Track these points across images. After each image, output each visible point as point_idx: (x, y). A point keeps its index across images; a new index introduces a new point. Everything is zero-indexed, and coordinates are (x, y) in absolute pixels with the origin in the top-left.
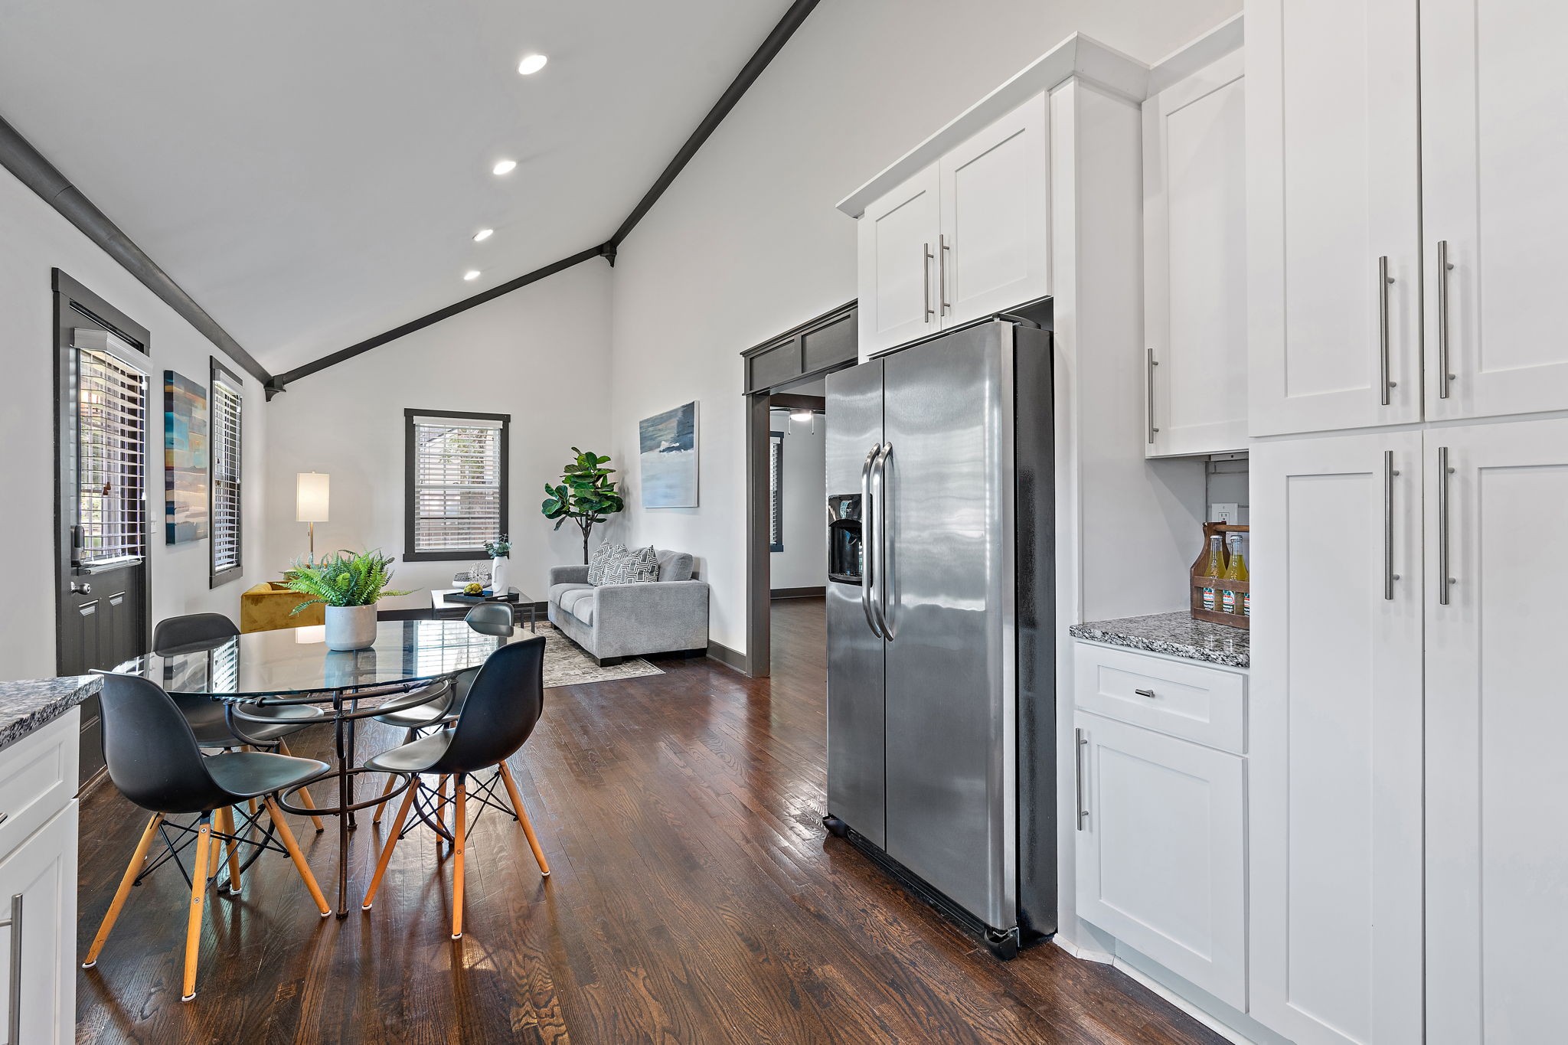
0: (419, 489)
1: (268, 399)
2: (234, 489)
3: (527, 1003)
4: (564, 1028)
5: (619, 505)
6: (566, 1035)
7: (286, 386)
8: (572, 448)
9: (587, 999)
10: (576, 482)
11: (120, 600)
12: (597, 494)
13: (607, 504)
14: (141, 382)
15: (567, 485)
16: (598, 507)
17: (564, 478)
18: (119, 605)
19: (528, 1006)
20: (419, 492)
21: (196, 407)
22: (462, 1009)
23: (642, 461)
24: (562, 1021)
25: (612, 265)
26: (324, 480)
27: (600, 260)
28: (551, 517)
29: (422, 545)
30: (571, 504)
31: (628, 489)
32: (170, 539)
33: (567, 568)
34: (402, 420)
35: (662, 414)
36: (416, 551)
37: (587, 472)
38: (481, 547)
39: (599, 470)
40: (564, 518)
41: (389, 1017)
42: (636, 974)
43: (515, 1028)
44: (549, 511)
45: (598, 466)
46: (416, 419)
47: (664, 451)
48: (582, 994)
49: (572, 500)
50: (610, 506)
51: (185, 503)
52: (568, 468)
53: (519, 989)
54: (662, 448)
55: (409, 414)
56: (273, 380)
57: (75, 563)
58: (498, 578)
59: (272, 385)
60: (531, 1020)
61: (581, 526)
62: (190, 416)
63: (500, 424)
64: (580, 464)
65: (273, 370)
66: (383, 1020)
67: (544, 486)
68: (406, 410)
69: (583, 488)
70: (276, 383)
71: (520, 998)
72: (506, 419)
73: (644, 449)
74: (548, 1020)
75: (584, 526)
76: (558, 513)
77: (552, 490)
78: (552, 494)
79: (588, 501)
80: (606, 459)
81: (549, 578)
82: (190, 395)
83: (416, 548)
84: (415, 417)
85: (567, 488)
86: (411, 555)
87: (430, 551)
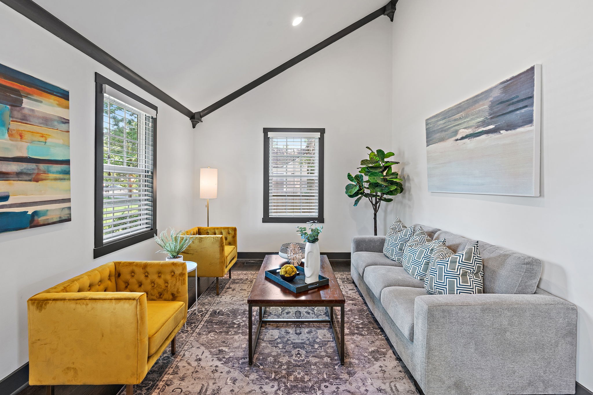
0: (271, 178)
1: (194, 127)
5: (400, 188)
7: (203, 119)
8: (366, 147)
10: (369, 172)
12: (385, 180)
13: (393, 188)
15: (363, 174)
16: (386, 191)
17: (360, 169)
20: (272, 180)
23: (428, 152)
25: (392, 20)
26: (215, 172)
27: (383, 18)
28: (351, 196)
29: (272, 214)
30: (365, 187)
31: (408, 176)
33: (365, 238)
34: (262, 135)
35: (460, 103)
36: (269, 217)
37: (377, 164)
39: (387, 162)
40: (360, 198)
44: (350, 193)
45: (386, 160)
46: (270, 134)
47: (462, 138)
49: (366, 185)
50: (396, 189)
52: (363, 162)
54: (459, 136)
55: (266, 131)
56: (194, 115)
58: (309, 263)
59: (195, 118)
61: (372, 202)
63: (318, 135)
64: (371, 158)
65: (194, 109)
67: (347, 175)
68: (264, 129)
69: (376, 176)
70: (196, 116)
72: (322, 131)
73: (429, 142)
75: (374, 203)
76: (356, 194)
77: (352, 178)
78: (352, 180)
79: (377, 186)
80: (391, 154)
83: (269, 215)
84: (269, 133)
85: (363, 176)
86: (267, 219)
87: (278, 216)
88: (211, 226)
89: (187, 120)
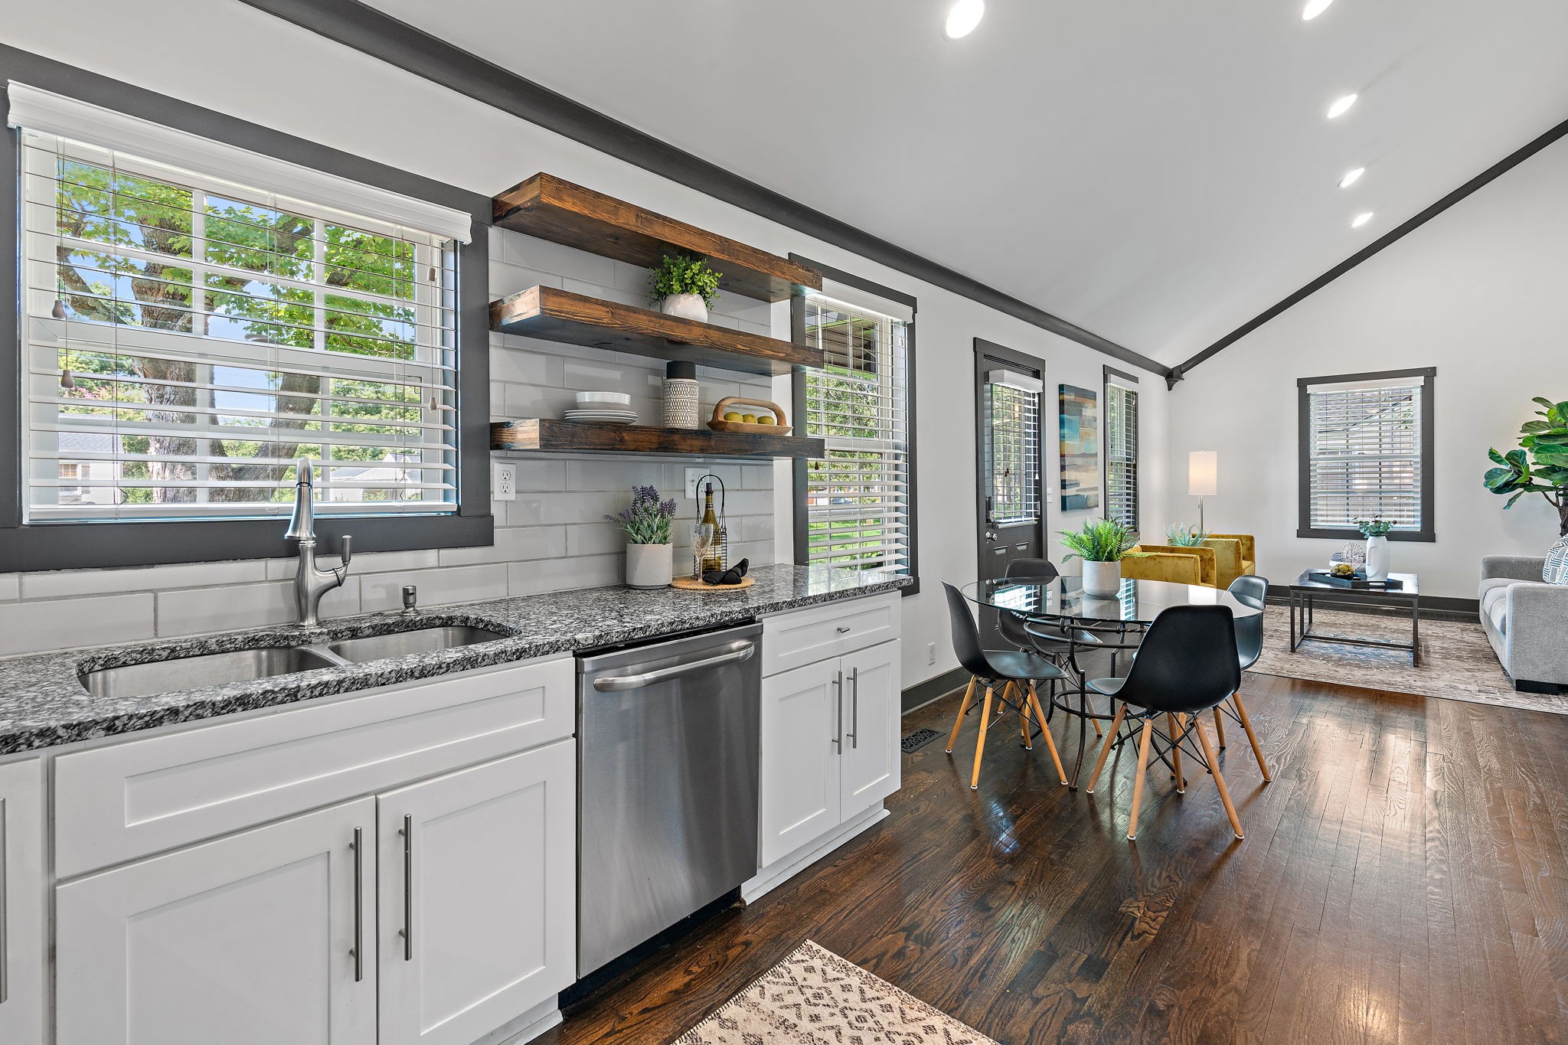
0: (1315, 462)
1: (1170, 388)
2: (1132, 469)
3: (1143, 903)
4: (1155, 932)
6: (1153, 937)
7: (1186, 375)
8: (1537, 399)
9: (1190, 929)
10: (1540, 445)
11: (1025, 547)
14: (1034, 397)
15: (1526, 449)
17: (1521, 441)
18: (1023, 551)
19: (1142, 904)
20: (1315, 465)
21: (1087, 408)
22: (1098, 877)
24: (1158, 927)
26: (1213, 456)
28: (1499, 490)
29: (1318, 522)
30: (1533, 475)
32: (1064, 508)
33: (1512, 558)
34: (1295, 390)
36: (1313, 528)
37: (1558, 431)
38: (1353, 526)
40: (1520, 493)
41: (1054, 854)
42: (1249, 943)
43: (1122, 909)
44: (1495, 484)
46: (1311, 389)
48: (1189, 924)
49: (1534, 470)
51: (1076, 480)
52: (1527, 427)
53: (1145, 890)
55: (1302, 384)
56: (1170, 370)
57: (988, 521)
58: (1372, 560)
59: (1171, 376)
60: (1136, 912)
61: (1554, 504)
62: (1081, 415)
63: (1420, 380)
64: (1548, 419)
65: (1171, 363)
66: (1050, 853)
67: (1488, 452)
68: (1299, 380)
69: (1552, 452)
70: (1174, 374)
71: (1141, 896)
72: (1429, 373)
74: (1148, 920)
75: (1560, 505)
76: (1508, 486)
77: (1499, 457)
78: (1500, 462)
81: (1481, 569)
82: (1079, 399)
83: (1310, 525)
84: (1309, 387)
85: (1525, 453)
86: (1306, 530)
87: (1329, 528)
88: (1207, 531)
89: (1161, 381)
